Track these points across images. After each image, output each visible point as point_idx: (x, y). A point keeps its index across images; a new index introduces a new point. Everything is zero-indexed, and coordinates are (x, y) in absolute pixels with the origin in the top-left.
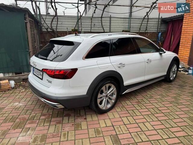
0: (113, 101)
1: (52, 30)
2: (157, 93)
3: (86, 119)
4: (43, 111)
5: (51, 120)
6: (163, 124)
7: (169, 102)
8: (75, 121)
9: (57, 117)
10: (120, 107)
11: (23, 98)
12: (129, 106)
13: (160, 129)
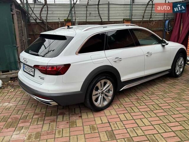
0: (110, 98)
1: (41, 21)
2: (160, 89)
3: (81, 117)
4: (35, 110)
5: (45, 119)
6: (161, 120)
7: (171, 98)
8: (69, 119)
9: (51, 116)
10: (118, 104)
11: (13, 98)
12: (127, 103)
13: (157, 124)
